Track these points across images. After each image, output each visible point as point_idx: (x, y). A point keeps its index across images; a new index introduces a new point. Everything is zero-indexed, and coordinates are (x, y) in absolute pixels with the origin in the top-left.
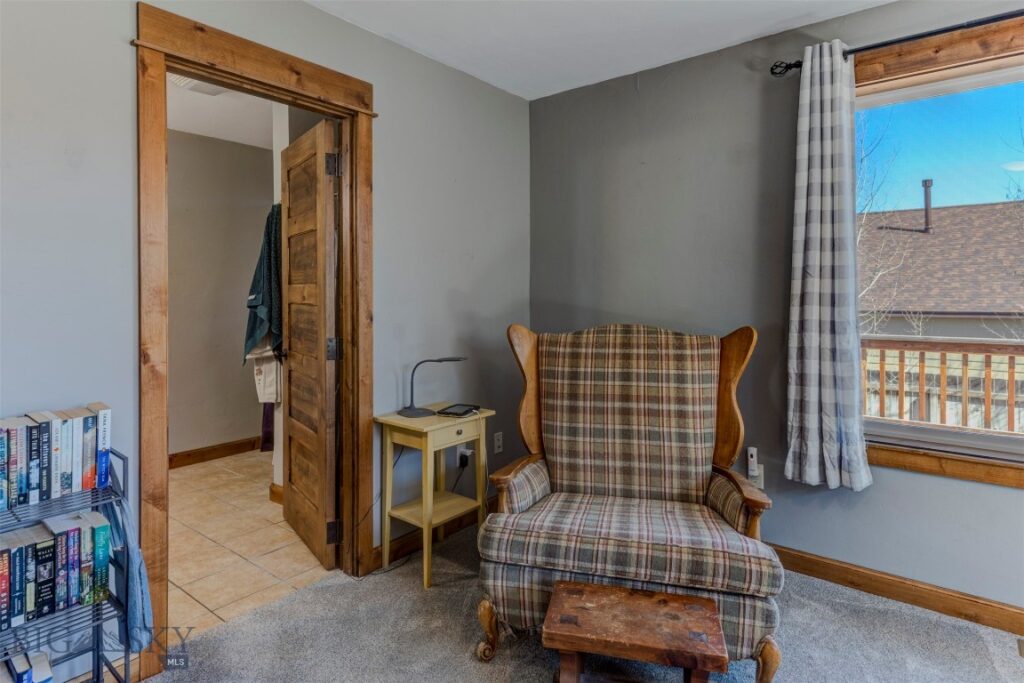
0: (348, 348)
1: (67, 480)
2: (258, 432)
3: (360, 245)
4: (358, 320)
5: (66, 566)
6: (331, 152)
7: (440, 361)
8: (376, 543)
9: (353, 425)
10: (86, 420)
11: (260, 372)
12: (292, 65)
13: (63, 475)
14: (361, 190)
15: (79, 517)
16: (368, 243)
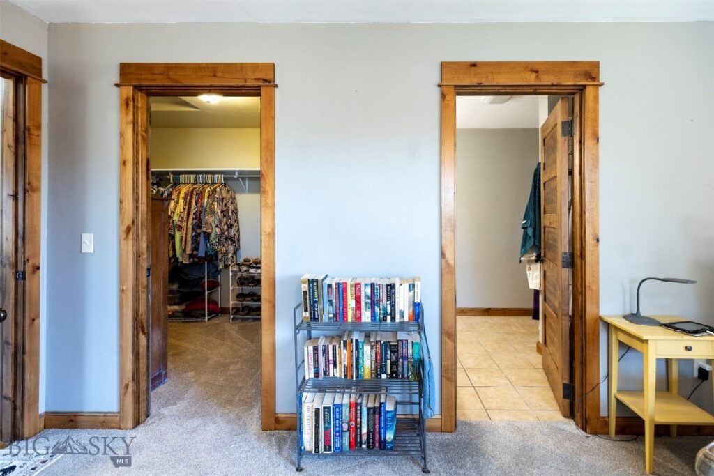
0: (578, 261)
1: (402, 314)
2: (531, 306)
3: (587, 184)
4: (585, 241)
5: (402, 357)
6: (565, 120)
7: (665, 280)
8: (603, 413)
9: (581, 317)
10: (410, 285)
11: (530, 269)
12: (534, 68)
13: (400, 311)
14: (589, 143)
15: (409, 334)
16: (595, 182)
